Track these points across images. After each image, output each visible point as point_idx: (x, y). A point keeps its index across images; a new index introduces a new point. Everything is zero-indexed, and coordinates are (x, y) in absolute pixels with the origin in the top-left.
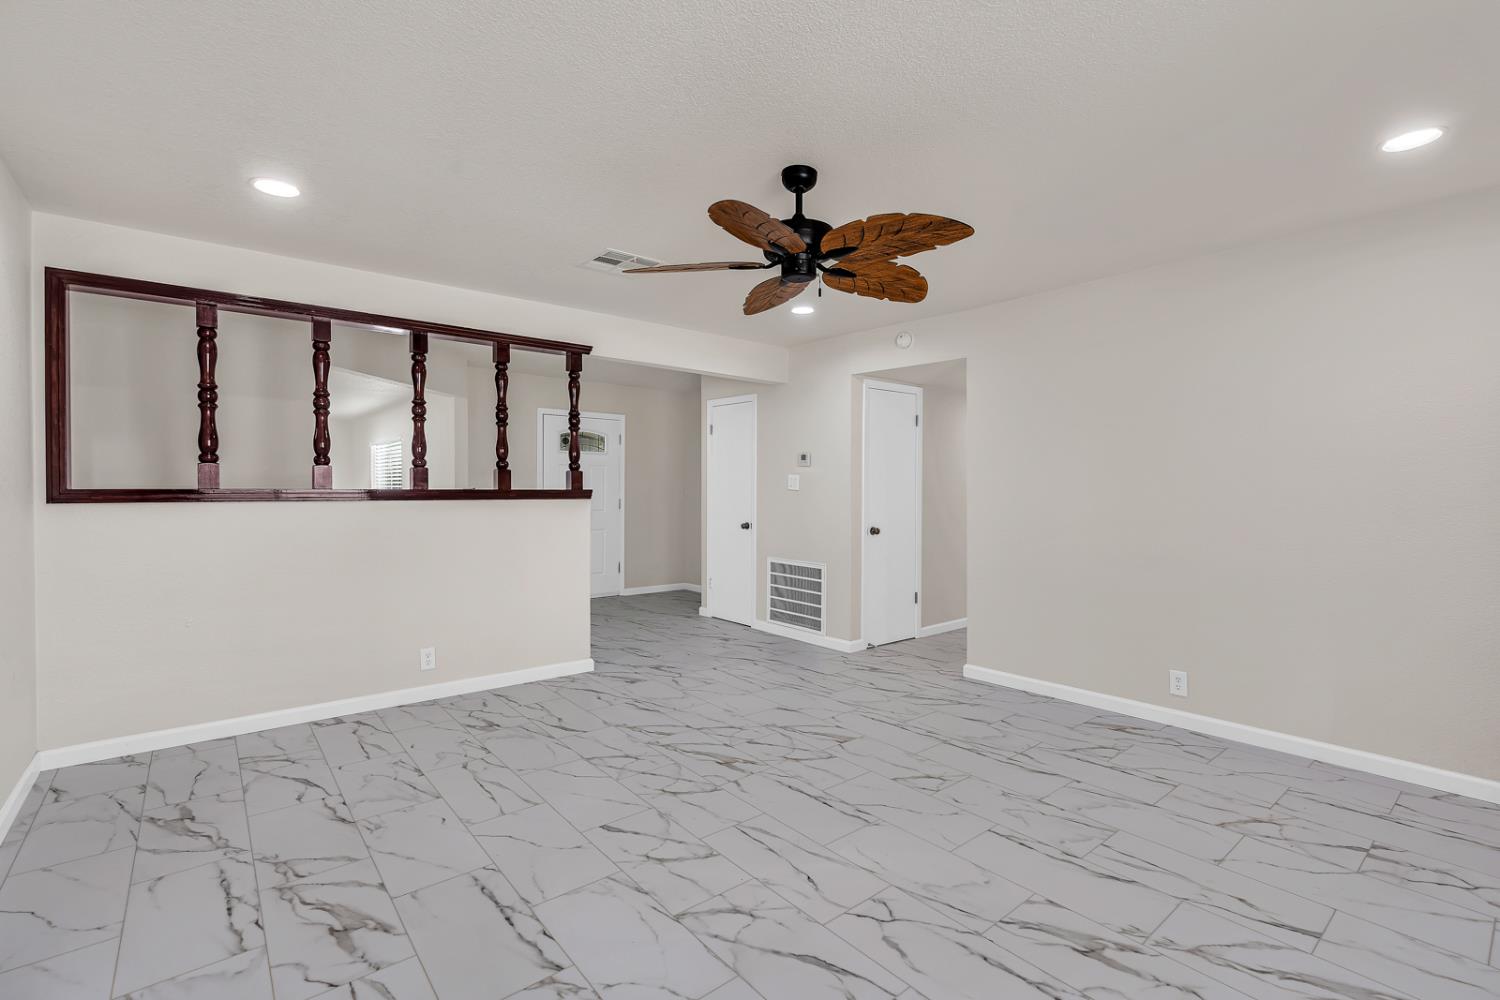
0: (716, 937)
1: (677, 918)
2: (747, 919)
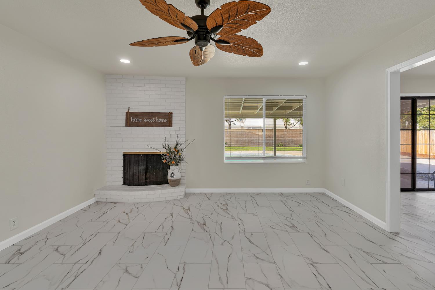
0: (267, 254)
1: (275, 263)
2: (256, 255)
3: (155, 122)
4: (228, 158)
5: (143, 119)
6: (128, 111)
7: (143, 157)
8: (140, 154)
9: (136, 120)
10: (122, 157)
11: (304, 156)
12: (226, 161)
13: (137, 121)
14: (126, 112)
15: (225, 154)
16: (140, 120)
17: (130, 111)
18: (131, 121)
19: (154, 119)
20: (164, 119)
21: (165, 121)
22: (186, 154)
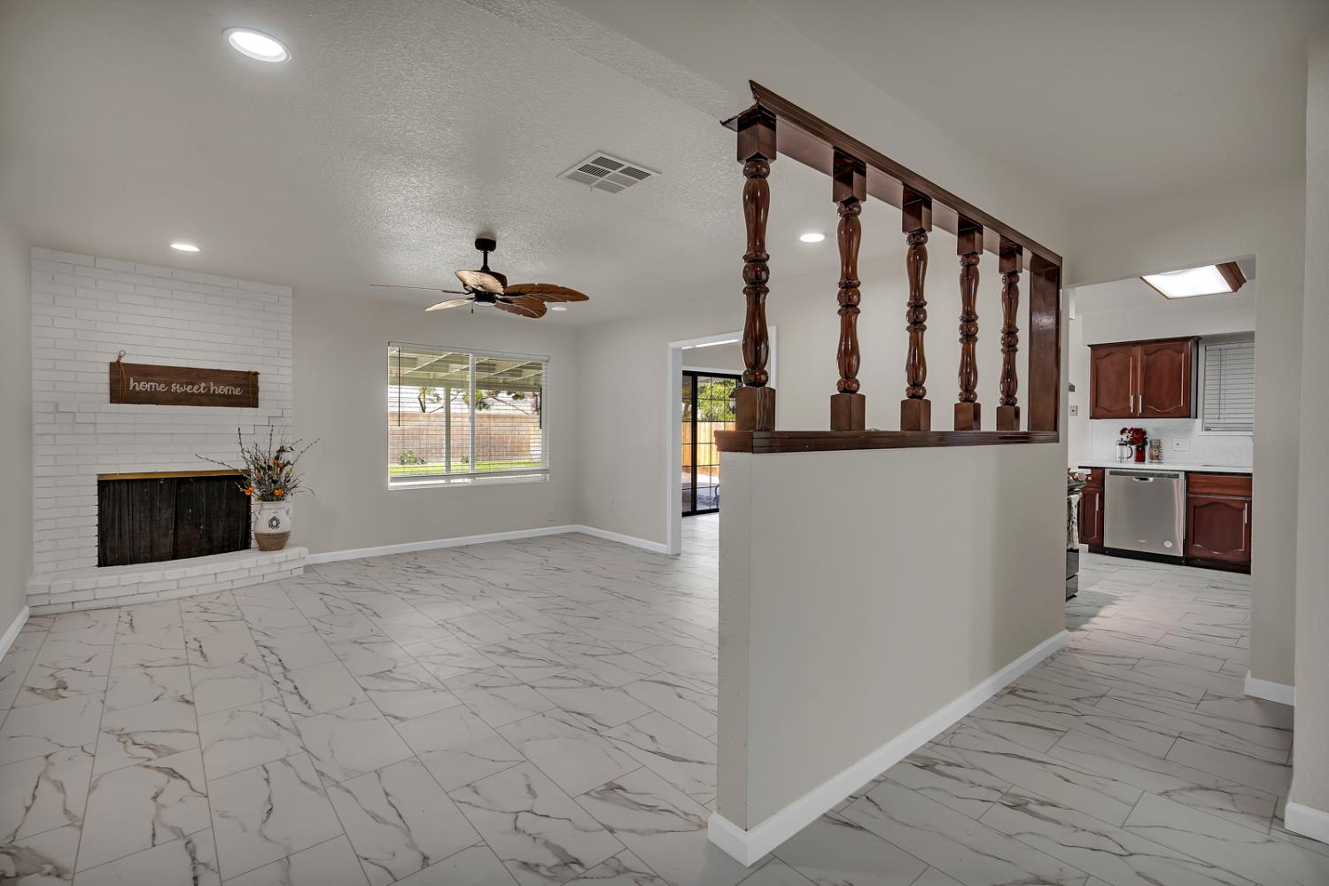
3: (208, 394)
4: (395, 479)
5: (169, 385)
6: (118, 362)
7: (166, 487)
8: (157, 479)
9: (148, 386)
10: (95, 490)
11: (544, 468)
12: (391, 484)
13: (151, 388)
14: (111, 364)
15: (390, 470)
16: (161, 388)
17: (123, 361)
18: (131, 389)
19: (203, 385)
20: (236, 386)
21: (237, 392)
22: (302, 471)
